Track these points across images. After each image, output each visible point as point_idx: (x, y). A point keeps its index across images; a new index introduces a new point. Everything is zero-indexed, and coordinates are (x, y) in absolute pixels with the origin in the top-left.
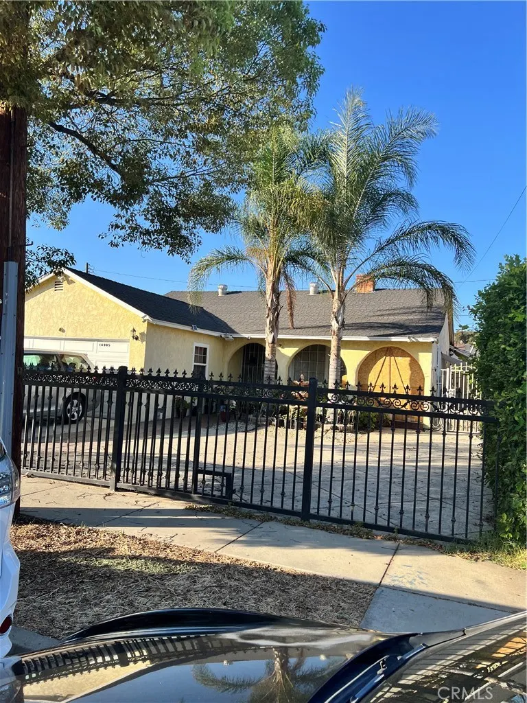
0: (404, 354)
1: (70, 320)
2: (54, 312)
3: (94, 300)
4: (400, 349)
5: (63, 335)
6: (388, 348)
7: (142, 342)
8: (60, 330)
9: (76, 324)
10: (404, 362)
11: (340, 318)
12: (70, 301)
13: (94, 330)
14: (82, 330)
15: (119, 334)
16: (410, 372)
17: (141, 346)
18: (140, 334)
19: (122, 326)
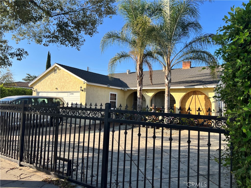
0: (202, 94)
1: (60, 85)
2: (54, 82)
3: (67, 76)
4: (200, 91)
5: (57, 91)
6: (194, 91)
7: (85, 92)
8: (56, 88)
9: (62, 86)
10: (202, 97)
11: (169, 78)
12: (59, 77)
13: (68, 88)
14: (64, 88)
15: (76, 89)
16: (205, 102)
17: (84, 94)
18: (84, 89)
19: (77, 86)
